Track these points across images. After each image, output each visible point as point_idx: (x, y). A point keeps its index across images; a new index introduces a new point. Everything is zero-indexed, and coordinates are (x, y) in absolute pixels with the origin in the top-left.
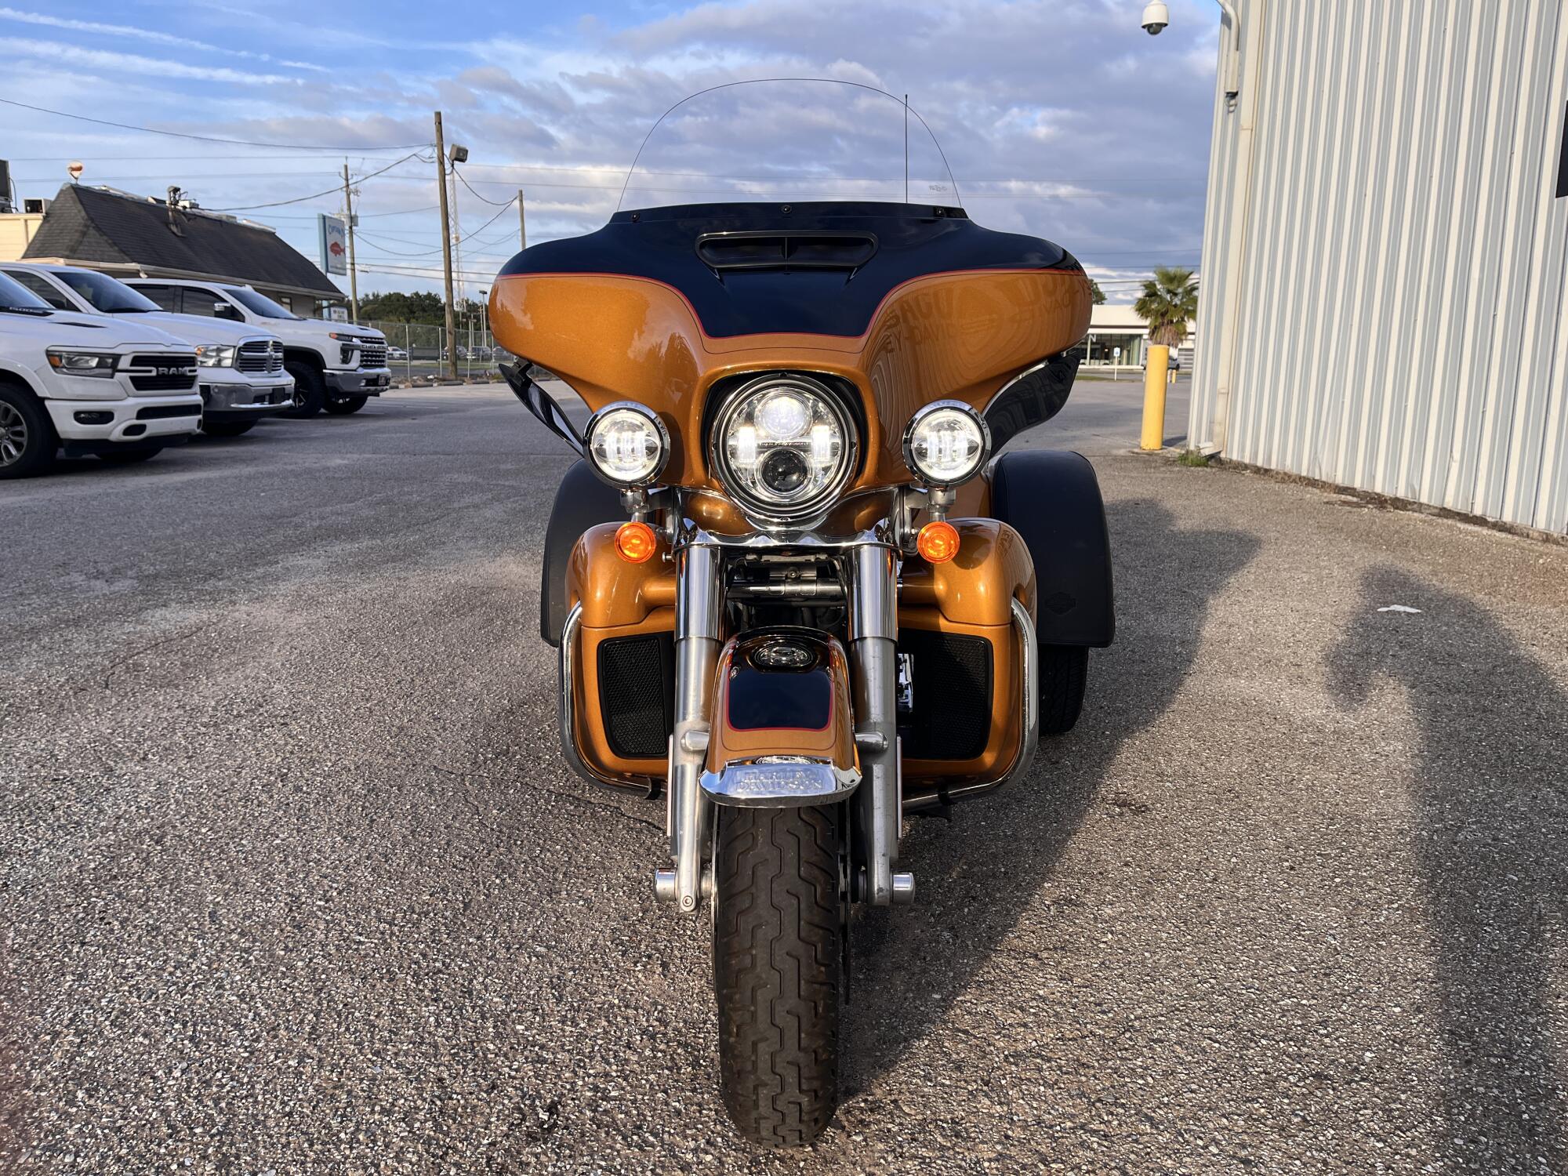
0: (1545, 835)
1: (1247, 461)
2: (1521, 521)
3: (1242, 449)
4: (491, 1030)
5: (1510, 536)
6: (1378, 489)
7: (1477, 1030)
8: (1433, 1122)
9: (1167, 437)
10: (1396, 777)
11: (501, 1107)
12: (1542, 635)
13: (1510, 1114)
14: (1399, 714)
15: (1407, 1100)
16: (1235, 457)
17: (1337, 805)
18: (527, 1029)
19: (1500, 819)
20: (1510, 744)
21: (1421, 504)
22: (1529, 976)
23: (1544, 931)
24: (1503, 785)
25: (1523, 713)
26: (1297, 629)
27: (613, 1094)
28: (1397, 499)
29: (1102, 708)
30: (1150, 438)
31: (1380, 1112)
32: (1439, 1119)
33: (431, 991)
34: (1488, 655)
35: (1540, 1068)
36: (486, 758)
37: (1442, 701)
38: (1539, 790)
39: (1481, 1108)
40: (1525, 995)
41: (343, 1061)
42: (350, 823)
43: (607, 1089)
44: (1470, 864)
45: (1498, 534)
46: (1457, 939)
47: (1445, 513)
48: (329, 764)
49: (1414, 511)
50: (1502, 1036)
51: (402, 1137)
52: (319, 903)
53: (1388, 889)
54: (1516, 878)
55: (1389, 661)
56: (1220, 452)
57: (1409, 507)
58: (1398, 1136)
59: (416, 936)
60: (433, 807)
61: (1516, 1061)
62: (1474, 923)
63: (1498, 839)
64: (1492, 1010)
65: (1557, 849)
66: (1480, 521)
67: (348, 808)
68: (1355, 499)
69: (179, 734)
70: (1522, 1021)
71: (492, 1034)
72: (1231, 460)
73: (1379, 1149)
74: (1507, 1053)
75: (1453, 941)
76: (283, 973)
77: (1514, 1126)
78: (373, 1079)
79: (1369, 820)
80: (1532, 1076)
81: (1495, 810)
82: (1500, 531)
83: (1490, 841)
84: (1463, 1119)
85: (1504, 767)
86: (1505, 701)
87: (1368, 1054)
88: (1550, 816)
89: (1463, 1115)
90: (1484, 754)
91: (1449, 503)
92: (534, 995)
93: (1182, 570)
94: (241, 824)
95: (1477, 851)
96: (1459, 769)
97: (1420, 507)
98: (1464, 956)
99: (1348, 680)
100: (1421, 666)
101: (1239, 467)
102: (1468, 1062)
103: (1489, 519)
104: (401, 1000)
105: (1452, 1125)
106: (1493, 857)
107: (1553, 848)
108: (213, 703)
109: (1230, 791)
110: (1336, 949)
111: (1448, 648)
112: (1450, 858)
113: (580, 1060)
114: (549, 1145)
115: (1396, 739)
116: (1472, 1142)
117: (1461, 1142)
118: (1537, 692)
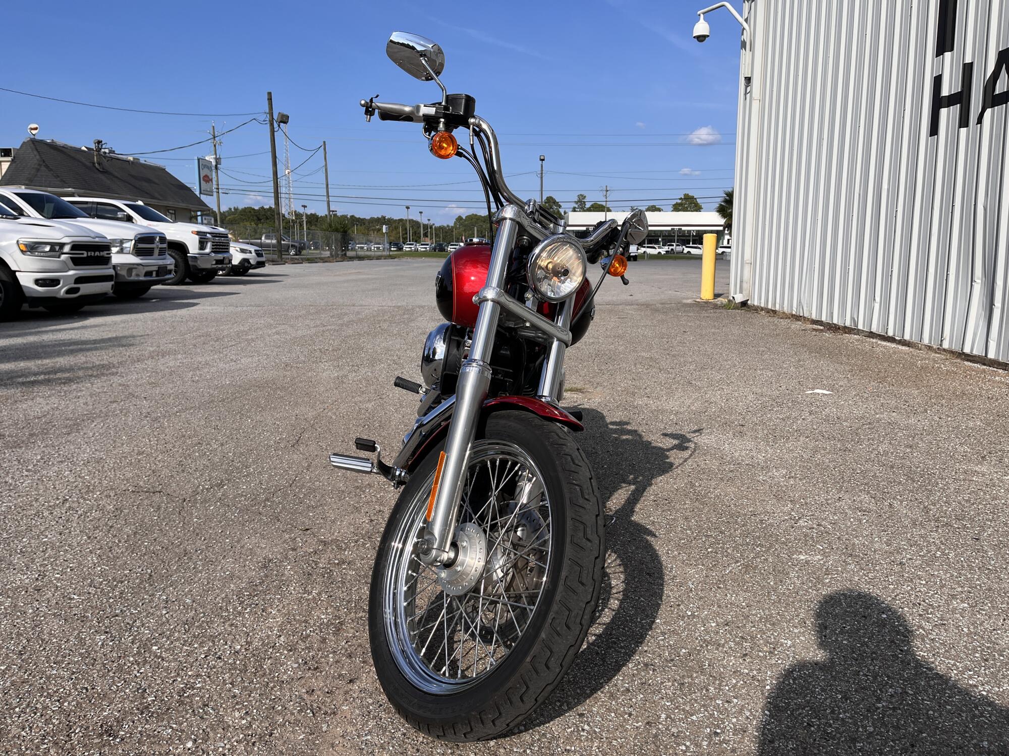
0: (851, 523)
1: (762, 305)
2: (915, 339)
3: (760, 299)
4: (135, 649)
5: (907, 348)
6: (835, 322)
7: (759, 636)
8: (707, 690)
9: (716, 292)
10: (773, 489)
11: (123, 694)
12: (902, 406)
13: (759, 686)
14: (792, 453)
15: (696, 677)
16: (756, 304)
17: (730, 506)
18: (158, 649)
19: (827, 513)
20: (853, 470)
21: (859, 330)
22: (805, 605)
23: (826, 579)
24: (838, 493)
25: (868, 452)
26: (752, 404)
27: (198, 686)
28: (845, 327)
29: (608, 452)
30: (706, 294)
31: (676, 684)
32: (712, 688)
33: (106, 627)
34: (862, 418)
35: (789, 658)
36: (204, 488)
37: (822, 445)
38: (859, 496)
39: (742, 682)
40: (797, 616)
41: (35, 667)
42: (96, 528)
43: (195, 683)
44: (795, 539)
45: (900, 347)
46: (769, 583)
47: (871, 335)
48: (98, 493)
49: (855, 334)
50: (773, 640)
51: (53, 711)
52: (57, 576)
53: (739, 555)
54: (821, 548)
55: (799, 422)
56: (748, 300)
57: (852, 332)
58: (683, 698)
59: (110, 595)
60: (155, 518)
61: (776, 655)
62: (784, 574)
63: (821, 525)
64: (773, 624)
65: (856, 531)
66: (892, 340)
67: (99, 520)
68: (822, 328)
69: (10, 476)
70: (790, 631)
71: (135, 652)
72: (754, 305)
73: (667, 706)
74: (772, 650)
75: (766, 584)
76: (18, 616)
77: (759, 693)
78: (48, 678)
79: (745, 515)
80: (782, 663)
81: (826, 508)
82: (903, 345)
83: (815, 526)
84: (727, 688)
85: (843, 483)
86: (860, 445)
87: (684, 651)
88: (860, 511)
89: (728, 686)
90: (834, 476)
91: (874, 329)
92: (172, 629)
93: (695, 370)
94: (26, 529)
95: (804, 532)
96: (815, 485)
97: (858, 332)
98: (768, 593)
99: (770, 433)
100: (818, 425)
101: (757, 309)
102: (746, 655)
103: (897, 338)
104: (85, 632)
105: (719, 692)
106: (813, 535)
107: (854, 530)
108: (39, 457)
109: (666, 500)
110: (691, 590)
111: (838, 414)
112: (785, 536)
113: (185, 667)
114: (144, 715)
115: (784, 468)
116: (727, 702)
117: (720, 702)
118: (884, 440)
